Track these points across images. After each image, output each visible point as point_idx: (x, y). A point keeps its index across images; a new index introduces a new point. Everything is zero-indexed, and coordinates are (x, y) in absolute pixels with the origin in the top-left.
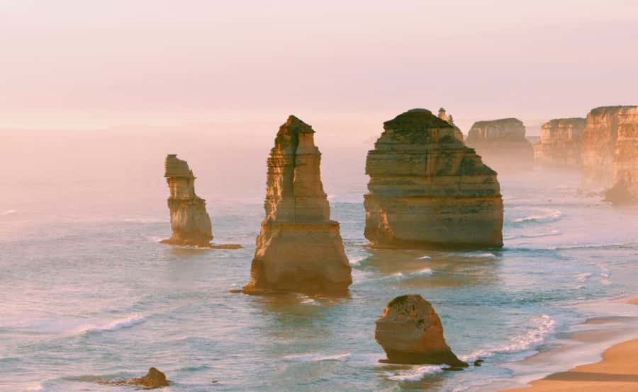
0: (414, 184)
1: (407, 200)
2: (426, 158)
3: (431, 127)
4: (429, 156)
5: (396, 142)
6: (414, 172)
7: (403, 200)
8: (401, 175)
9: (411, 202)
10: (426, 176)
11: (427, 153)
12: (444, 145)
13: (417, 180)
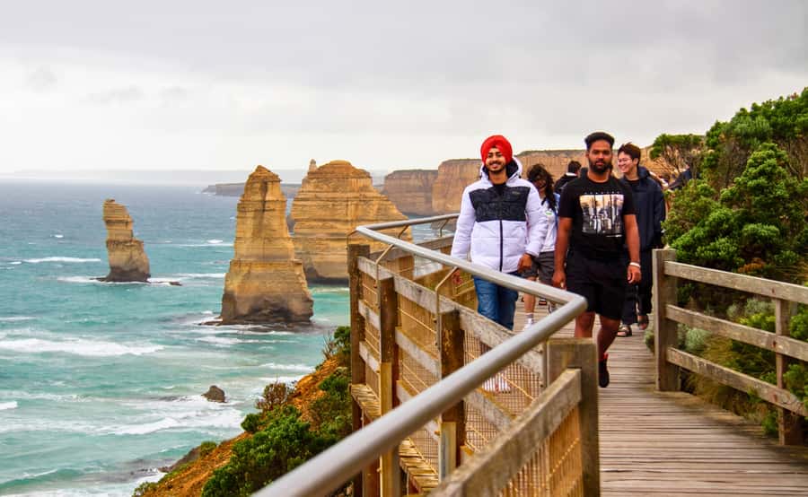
0: (336, 228)
1: (328, 242)
2: (347, 205)
3: (352, 178)
4: (349, 203)
5: (317, 190)
6: (337, 217)
7: (325, 242)
8: (324, 220)
9: (332, 244)
10: (347, 221)
11: (348, 201)
12: (362, 193)
13: (338, 225)
